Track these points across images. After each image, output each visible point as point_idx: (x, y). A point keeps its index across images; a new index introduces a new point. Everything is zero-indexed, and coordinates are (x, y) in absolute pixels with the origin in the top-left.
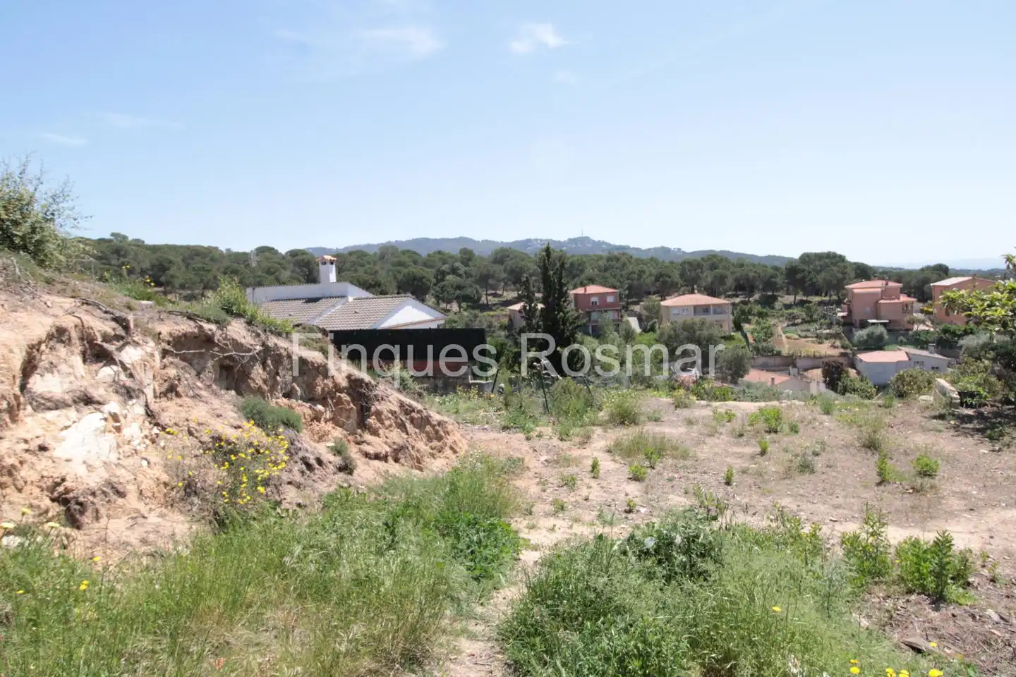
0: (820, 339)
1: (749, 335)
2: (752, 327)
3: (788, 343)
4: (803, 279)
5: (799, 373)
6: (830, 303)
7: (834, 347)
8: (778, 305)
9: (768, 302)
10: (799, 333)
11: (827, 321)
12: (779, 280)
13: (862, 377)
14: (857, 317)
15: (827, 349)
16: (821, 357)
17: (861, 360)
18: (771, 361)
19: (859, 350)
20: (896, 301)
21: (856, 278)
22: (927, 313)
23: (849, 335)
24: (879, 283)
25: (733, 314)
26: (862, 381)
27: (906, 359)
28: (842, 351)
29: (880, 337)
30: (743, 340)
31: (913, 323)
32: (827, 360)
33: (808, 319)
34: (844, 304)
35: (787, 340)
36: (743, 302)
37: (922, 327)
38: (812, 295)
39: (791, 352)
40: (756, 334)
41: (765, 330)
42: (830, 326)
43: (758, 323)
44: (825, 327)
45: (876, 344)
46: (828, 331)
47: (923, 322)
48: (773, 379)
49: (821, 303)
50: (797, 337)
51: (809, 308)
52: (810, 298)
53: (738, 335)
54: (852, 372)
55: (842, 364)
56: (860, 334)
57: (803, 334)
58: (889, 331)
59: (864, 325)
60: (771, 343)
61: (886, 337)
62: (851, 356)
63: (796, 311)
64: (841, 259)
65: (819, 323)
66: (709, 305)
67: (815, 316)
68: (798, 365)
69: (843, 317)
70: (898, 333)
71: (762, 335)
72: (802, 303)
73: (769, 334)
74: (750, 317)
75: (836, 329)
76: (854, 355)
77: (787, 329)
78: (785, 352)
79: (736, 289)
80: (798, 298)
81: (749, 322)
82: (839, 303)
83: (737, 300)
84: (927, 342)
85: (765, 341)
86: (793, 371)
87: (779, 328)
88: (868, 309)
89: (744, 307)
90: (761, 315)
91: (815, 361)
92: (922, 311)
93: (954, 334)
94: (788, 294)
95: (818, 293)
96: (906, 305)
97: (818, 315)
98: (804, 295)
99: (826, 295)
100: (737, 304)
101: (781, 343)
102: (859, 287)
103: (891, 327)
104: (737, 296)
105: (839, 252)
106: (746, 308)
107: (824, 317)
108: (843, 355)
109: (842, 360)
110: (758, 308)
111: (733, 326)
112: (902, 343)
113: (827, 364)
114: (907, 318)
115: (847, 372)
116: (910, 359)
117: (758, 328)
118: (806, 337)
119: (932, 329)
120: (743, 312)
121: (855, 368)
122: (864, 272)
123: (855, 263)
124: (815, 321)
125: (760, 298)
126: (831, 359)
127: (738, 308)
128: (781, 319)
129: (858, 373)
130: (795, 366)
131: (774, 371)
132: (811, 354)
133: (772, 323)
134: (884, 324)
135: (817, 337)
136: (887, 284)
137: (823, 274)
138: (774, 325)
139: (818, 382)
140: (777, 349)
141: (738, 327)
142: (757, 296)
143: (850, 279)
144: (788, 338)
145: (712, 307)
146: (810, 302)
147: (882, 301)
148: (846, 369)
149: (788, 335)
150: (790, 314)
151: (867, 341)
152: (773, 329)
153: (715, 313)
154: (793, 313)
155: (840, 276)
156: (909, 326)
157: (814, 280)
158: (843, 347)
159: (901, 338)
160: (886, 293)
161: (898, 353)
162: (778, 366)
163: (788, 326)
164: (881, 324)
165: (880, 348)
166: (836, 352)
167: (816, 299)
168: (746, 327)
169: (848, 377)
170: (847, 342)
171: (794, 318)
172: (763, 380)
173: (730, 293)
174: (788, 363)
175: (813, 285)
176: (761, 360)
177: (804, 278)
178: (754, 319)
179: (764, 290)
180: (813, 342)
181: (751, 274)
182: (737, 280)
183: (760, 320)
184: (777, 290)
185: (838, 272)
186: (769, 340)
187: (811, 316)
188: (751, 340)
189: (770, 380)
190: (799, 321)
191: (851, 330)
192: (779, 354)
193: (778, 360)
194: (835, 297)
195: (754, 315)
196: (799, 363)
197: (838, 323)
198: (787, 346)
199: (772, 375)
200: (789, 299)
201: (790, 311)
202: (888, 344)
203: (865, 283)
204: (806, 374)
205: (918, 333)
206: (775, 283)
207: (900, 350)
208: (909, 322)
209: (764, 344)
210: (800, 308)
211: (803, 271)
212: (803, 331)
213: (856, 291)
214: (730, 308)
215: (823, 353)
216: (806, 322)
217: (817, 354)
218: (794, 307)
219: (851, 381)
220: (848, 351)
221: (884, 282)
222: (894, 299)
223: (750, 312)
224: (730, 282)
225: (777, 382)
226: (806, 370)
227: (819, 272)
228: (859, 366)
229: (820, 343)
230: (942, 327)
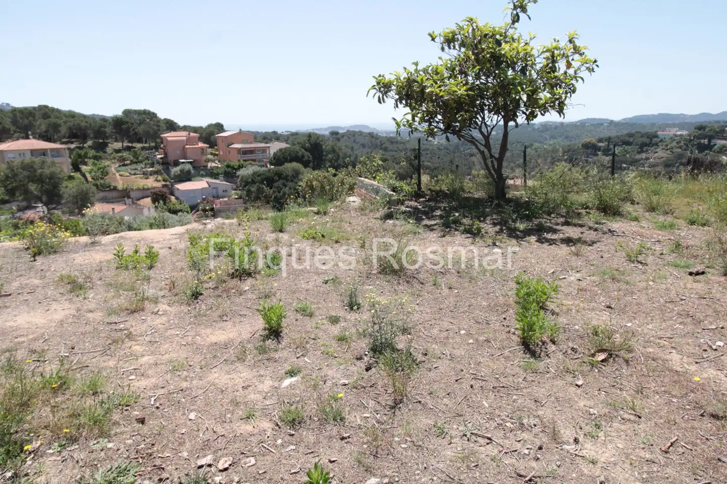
0: (146, 175)
1: (88, 175)
2: (89, 168)
3: (121, 179)
4: (128, 130)
5: (133, 203)
6: (150, 148)
7: (157, 180)
8: (109, 150)
9: (101, 147)
10: (130, 171)
11: (150, 162)
12: (109, 130)
13: (181, 201)
14: (171, 158)
15: (151, 183)
16: (148, 189)
17: (178, 189)
18: (110, 195)
19: (175, 182)
20: (196, 146)
21: (166, 130)
22: (215, 155)
23: (167, 171)
24: (185, 133)
25: (70, 157)
26: (181, 204)
27: (207, 186)
28: (164, 183)
29: (189, 172)
30: (83, 179)
31: (208, 162)
32: (153, 191)
33: (135, 160)
34: (161, 148)
35: (120, 178)
36: (77, 147)
37: (214, 165)
38: (135, 142)
39: (125, 187)
40: (93, 174)
41: (102, 170)
42: (152, 165)
43: (94, 164)
44: (148, 166)
45: (186, 177)
46: (151, 169)
47: (213, 161)
48: (113, 209)
49: (143, 148)
50: (128, 174)
51: (135, 153)
52: (134, 145)
53: (77, 175)
54: (173, 198)
55: (165, 193)
56: (175, 170)
57: (133, 172)
58: (194, 167)
59: (176, 163)
60: (108, 180)
61: (193, 172)
62: (170, 186)
63: (125, 154)
64: (154, 115)
65: (144, 163)
66: (46, 150)
67: (140, 158)
68: (132, 197)
69: (161, 158)
70: (199, 169)
71: (99, 174)
72: (129, 149)
73: (105, 173)
74: (86, 160)
75: (157, 167)
76: (172, 186)
77: (119, 169)
78: (120, 187)
79: (69, 137)
80: (125, 144)
81: (86, 164)
82: (156, 148)
83: (73, 146)
84: (218, 174)
85: (102, 178)
86: (128, 201)
87: (113, 169)
88: (178, 152)
89: (80, 152)
90: (96, 158)
91: (144, 192)
92: (212, 154)
93: (233, 168)
94: (116, 141)
95: (139, 141)
96: (202, 149)
97: (143, 157)
98: (129, 142)
99: (146, 143)
100: (73, 149)
101: (116, 180)
102: (170, 136)
103: (195, 164)
104: (72, 143)
105: (152, 110)
106: (82, 152)
107: (147, 158)
108: (164, 186)
109: (165, 190)
110: (92, 153)
111: (71, 167)
112: (202, 176)
113: (155, 194)
114: (204, 158)
115: (170, 199)
116: (210, 186)
117: (95, 169)
118: (135, 174)
119: (220, 166)
120: (80, 156)
121: (174, 195)
122: (171, 126)
123: (165, 119)
124: (141, 162)
125: (93, 144)
126: (158, 190)
127: (75, 152)
128: (113, 161)
129: (177, 198)
130: (129, 197)
131: (113, 202)
132: (141, 187)
133: (106, 164)
134: (191, 163)
135: (143, 174)
136: (189, 134)
137: (142, 127)
138: (108, 166)
139: (149, 208)
140: (113, 184)
141: (76, 168)
142: (90, 143)
143: (164, 131)
144: (120, 175)
145: (49, 151)
146: (135, 148)
147: (187, 146)
148: (169, 196)
149: (121, 173)
150: (120, 157)
151: (180, 175)
152: (107, 169)
153: (53, 156)
154: (123, 156)
155: (155, 128)
156: (205, 164)
157: (137, 130)
158: (164, 180)
159: (202, 172)
160: (189, 141)
161: (201, 182)
162: (116, 198)
163: (120, 166)
164: (188, 162)
165: (189, 180)
166: (159, 185)
167: (139, 145)
168: (84, 168)
169: (171, 201)
170: (166, 177)
171: (124, 160)
172: (106, 210)
173: (65, 140)
174: (124, 195)
175: (136, 134)
176: (101, 194)
177: (129, 128)
178: (90, 162)
179: (96, 137)
180: (141, 178)
181: (83, 124)
182: (70, 128)
183: (96, 162)
184: (107, 138)
185: (154, 124)
186: (105, 178)
187: (137, 158)
188: (90, 179)
189: (111, 210)
190: (128, 162)
191: (168, 168)
192: (115, 189)
193: (114, 194)
194: (153, 144)
195: (90, 158)
196: (133, 194)
197: (158, 163)
198: (121, 182)
199: (112, 206)
200: (118, 145)
201: (120, 154)
202: (194, 177)
203: (173, 134)
204: (138, 202)
205: (212, 168)
206: (105, 133)
207: (202, 180)
208: (206, 161)
209: (102, 181)
210: (128, 153)
211: (127, 123)
212: (132, 170)
213: (169, 139)
214: (67, 152)
215: (150, 185)
216: (134, 163)
217: (146, 187)
218: (123, 151)
219: (173, 204)
220: (168, 183)
221: (188, 133)
222: (195, 145)
223: (86, 156)
224: (64, 130)
225: (116, 211)
226: (139, 199)
227: (140, 124)
228: (176, 193)
229: (147, 179)
230: (225, 164)
